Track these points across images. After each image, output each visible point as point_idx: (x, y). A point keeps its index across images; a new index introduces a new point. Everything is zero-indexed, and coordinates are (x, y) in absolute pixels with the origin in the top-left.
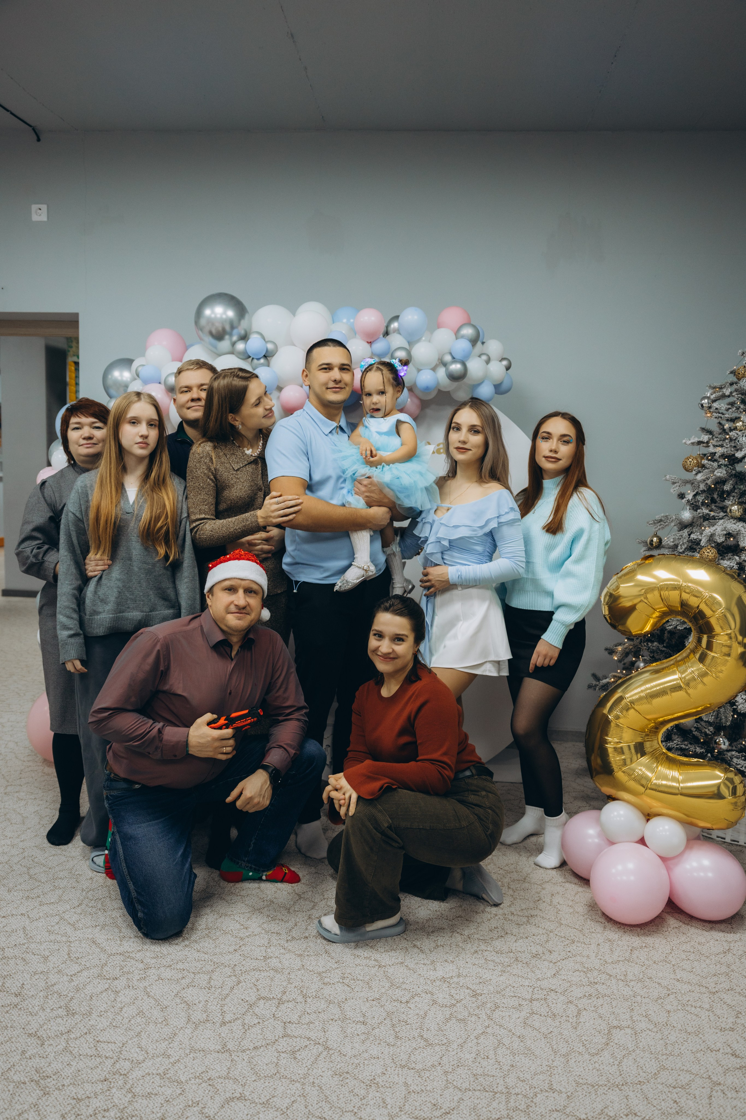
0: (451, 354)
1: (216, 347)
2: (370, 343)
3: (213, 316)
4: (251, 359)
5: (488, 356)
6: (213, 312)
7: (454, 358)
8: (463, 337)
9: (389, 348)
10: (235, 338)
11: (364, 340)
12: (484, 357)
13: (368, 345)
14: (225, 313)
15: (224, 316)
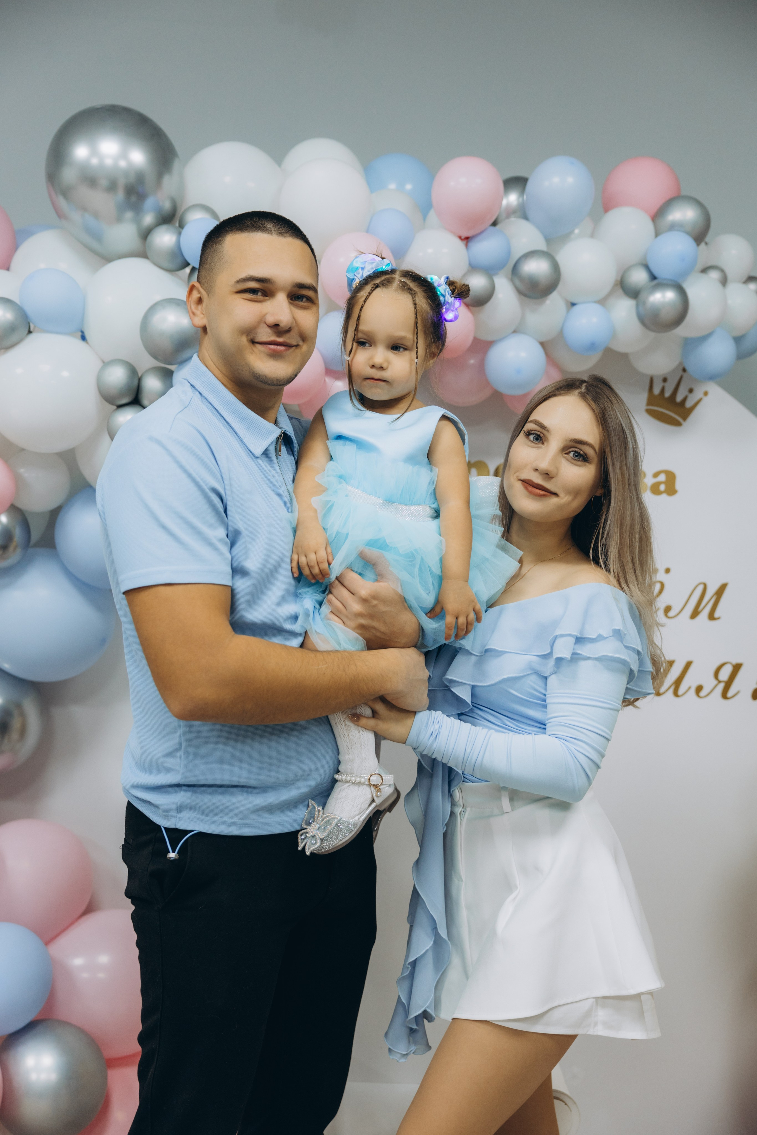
0: (647, 267)
1: (98, 237)
2: (467, 240)
3: (95, 161)
4: (188, 270)
5: (722, 271)
6: (94, 152)
7: (653, 277)
8: (673, 227)
9: (509, 253)
10: (148, 219)
11: (453, 233)
12: (714, 275)
13: (461, 244)
14: (124, 155)
15: (123, 164)
